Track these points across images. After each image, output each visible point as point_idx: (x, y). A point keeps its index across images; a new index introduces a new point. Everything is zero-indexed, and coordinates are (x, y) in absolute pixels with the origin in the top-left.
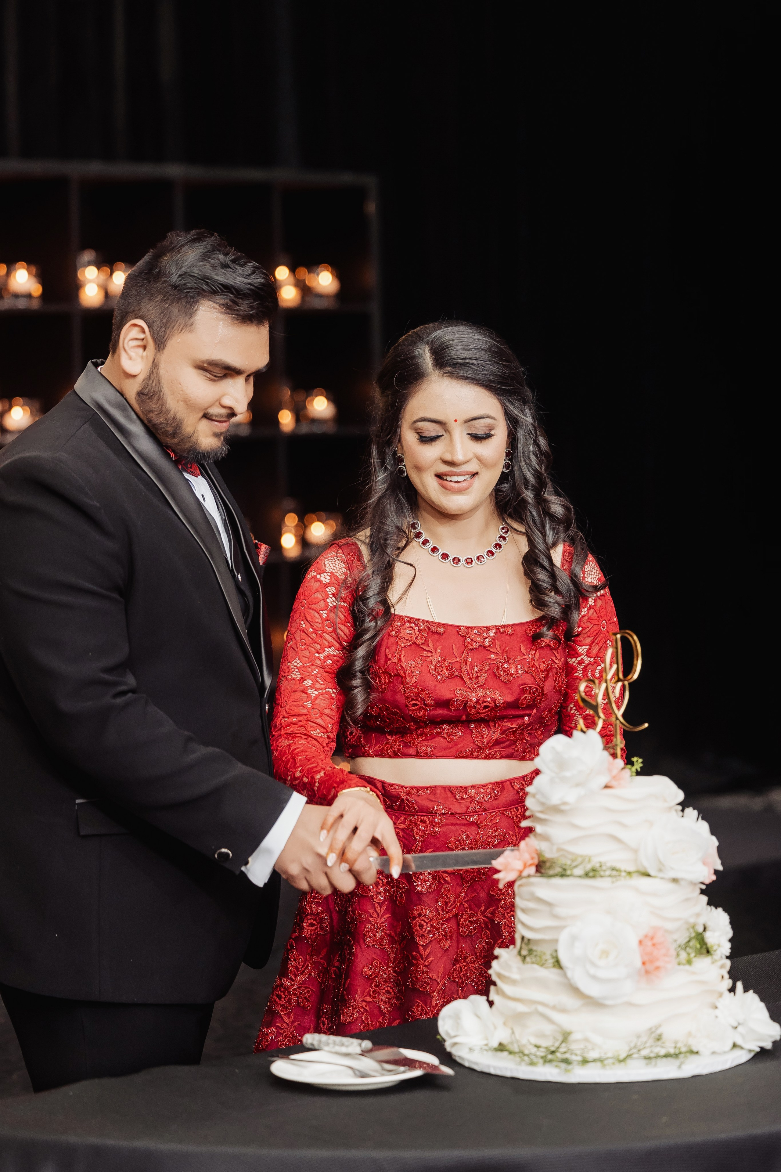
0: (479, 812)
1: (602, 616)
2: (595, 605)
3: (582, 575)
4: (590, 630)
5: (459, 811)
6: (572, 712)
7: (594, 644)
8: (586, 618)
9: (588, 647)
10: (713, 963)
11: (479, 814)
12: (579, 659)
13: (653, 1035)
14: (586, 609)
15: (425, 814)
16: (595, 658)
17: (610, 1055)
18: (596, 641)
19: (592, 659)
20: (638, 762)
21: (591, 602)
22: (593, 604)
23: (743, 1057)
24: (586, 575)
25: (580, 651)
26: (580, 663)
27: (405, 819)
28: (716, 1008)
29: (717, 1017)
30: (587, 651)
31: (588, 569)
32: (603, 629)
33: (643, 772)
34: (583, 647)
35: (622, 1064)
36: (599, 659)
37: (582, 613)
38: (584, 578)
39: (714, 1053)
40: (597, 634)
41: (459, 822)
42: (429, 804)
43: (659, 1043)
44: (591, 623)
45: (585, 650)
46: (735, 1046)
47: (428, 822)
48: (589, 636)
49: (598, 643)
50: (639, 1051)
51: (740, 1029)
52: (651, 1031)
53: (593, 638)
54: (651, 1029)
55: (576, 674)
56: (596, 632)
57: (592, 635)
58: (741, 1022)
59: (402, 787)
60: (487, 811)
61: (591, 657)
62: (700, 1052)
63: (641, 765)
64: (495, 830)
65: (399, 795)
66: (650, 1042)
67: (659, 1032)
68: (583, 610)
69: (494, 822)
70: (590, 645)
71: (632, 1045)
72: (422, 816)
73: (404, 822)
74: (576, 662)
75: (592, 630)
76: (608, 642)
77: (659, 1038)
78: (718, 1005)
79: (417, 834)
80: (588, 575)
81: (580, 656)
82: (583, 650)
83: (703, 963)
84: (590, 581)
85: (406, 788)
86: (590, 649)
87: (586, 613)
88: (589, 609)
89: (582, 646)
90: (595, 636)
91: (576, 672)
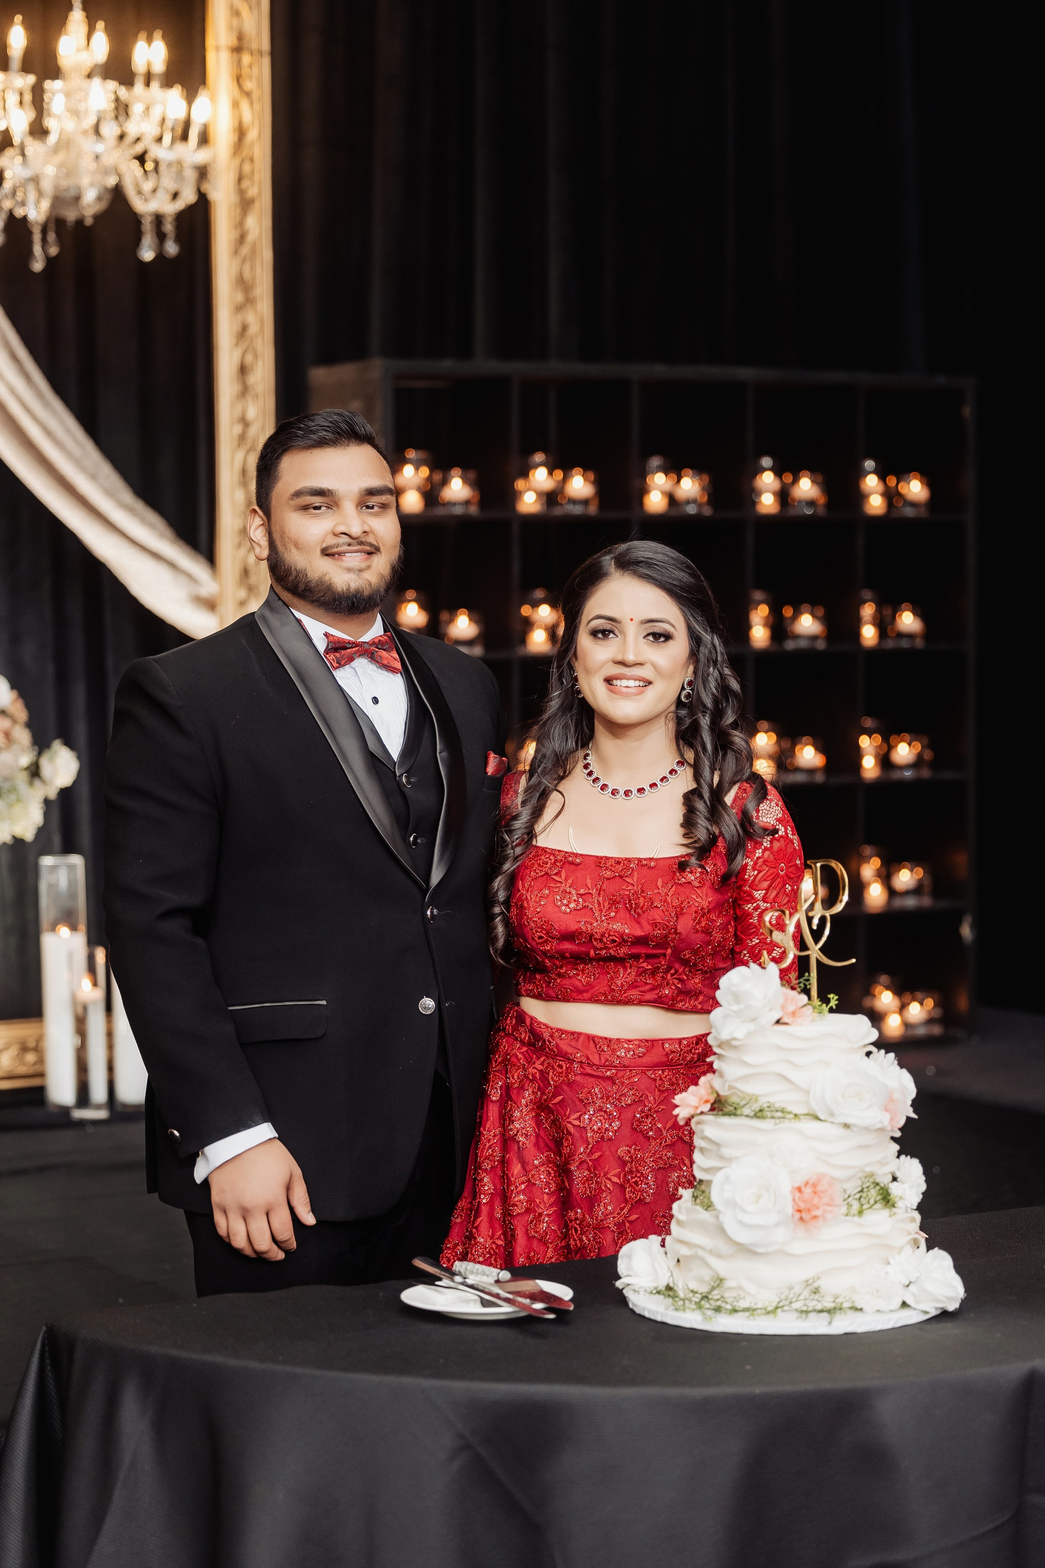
0: (618, 1067)
1: (780, 858)
2: (771, 847)
3: (756, 814)
4: (765, 874)
5: (597, 1063)
6: (746, 958)
7: (771, 888)
8: (761, 860)
9: (764, 892)
10: (890, 1216)
11: (617, 1070)
12: (755, 905)
13: (809, 1288)
14: (760, 851)
15: (561, 1059)
16: (771, 903)
17: (759, 1305)
18: (773, 886)
19: (769, 904)
20: (834, 999)
21: (766, 844)
22: (769, 846)
23: (912, 1317)
24: (760, 814)
25: (756, 896)
26: (756, 909)
27: (544, 1060)
28: (889, 1263)
29: (887, 1273)
30: (764, 896)
31: (763, 808)
32: (781, 873)
33: (839, 1009)
34: (760, 892)
35: (772, 1316)
36: (776, 904)
37: (757, 855)
38: (757, 817)
39: (878, 1311)
40: (774, 878)
41: (595, 1073)
42: (569, 1050)
43: (816, 1297)
44: (767, 866)
45: (761, 895)
46: (904, 1304)
47: (564, 1068)
48: (765, 880)
49: (774, 888)
50: (791, 1303)
51: (912, 1287)
52: (807, 1283)
53: (769, 882)
54: (807, 1281)
55: (751, 921)
56: (773, 876)
57: (769, 878)
58: (912, 1280)
59: (548, 1027)
60: (627, 1067)
61: (767, 903)
62: (864, 1310)
63: (837, 1002)
64: (630, 1089)
65: (542, 1034)
66: (806, 1293)
67: (816, 1285)
68: (757, 851)
69: (632, 1080)
70: (767, 890)
71: (783, 1296)
72: (560, 1060)
73: (542, 1064)
74: (752, 908)
75: (768, 874)
76: (787, 886)
77: (816, 1291)
78: (891, 1260)
79: (552, 1078)
80: (763, 814)
81: (756, 902)
82: (760, 895)
83: (878, 1218)
84: (765, 820)
85: (552, 1029)
86: (766, 894)
87: (760, 855)
88: (763, 852)
89: (758, 891)
90: (772, 879)
91: (751, 919)
